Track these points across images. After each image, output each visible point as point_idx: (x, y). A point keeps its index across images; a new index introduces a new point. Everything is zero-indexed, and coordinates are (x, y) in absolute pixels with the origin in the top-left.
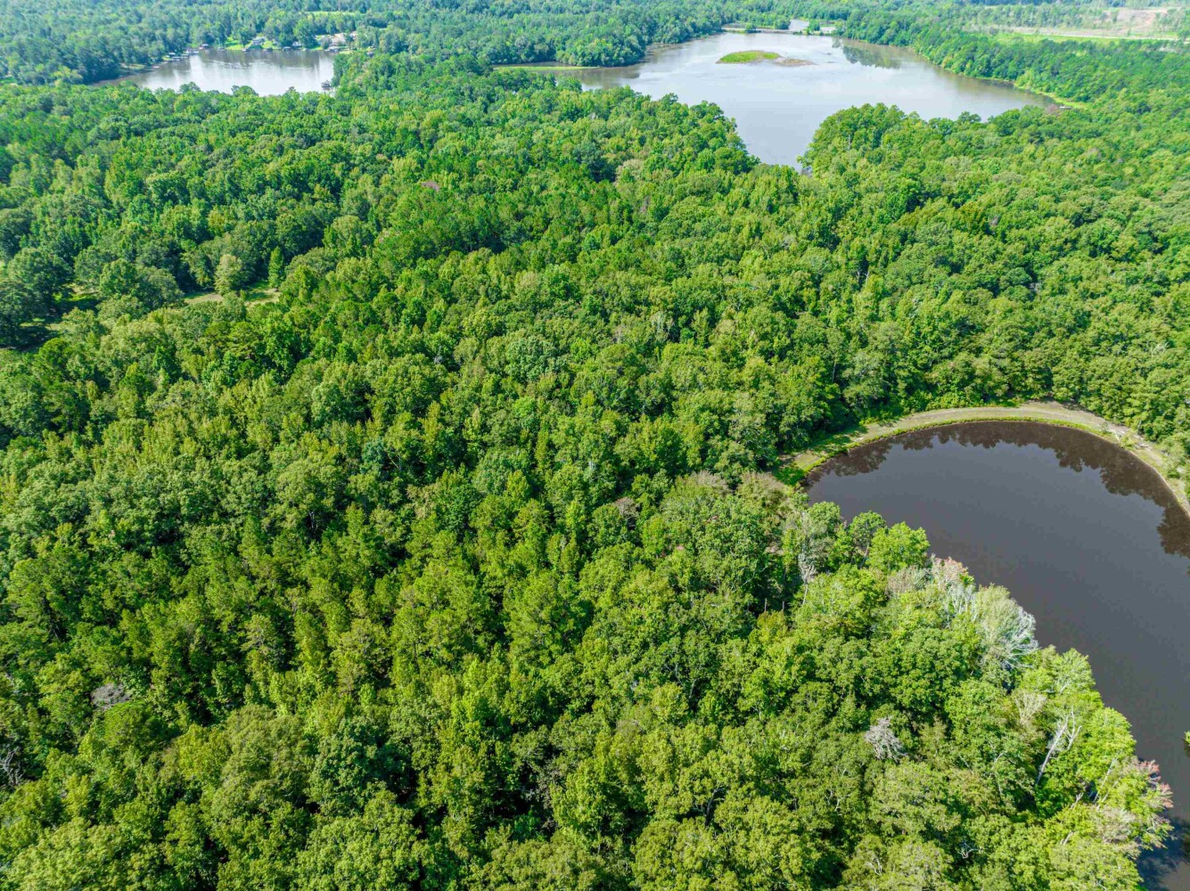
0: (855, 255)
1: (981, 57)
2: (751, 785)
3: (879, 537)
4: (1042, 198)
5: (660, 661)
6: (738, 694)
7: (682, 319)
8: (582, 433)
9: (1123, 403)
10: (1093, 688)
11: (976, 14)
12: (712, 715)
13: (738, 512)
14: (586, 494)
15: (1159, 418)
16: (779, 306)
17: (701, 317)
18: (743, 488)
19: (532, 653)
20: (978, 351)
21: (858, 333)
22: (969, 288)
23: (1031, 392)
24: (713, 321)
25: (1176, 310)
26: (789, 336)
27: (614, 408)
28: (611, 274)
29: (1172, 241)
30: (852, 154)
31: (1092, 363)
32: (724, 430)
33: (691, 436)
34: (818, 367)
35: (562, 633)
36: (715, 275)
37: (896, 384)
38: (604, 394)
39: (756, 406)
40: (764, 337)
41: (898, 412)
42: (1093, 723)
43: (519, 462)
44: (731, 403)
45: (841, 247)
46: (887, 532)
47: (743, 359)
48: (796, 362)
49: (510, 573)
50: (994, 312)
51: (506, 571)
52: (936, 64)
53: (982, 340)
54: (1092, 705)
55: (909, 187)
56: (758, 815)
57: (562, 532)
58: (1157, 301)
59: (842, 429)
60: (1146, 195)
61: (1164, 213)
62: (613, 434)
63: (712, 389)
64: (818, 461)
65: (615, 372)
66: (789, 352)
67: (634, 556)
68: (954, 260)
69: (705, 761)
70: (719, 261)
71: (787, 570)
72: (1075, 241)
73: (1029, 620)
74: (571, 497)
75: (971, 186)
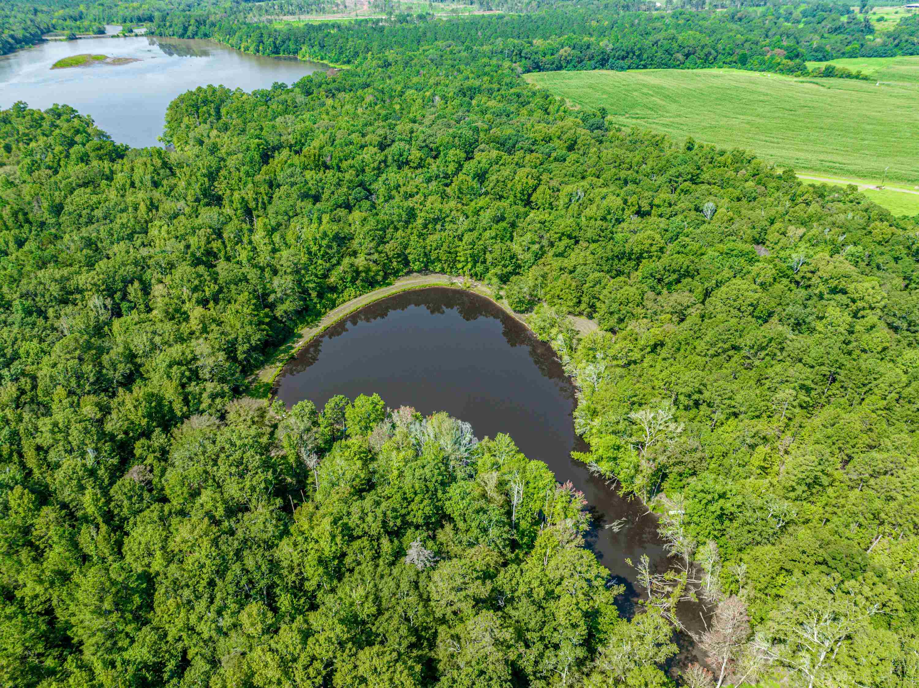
0: (239, 206)
1: (268, 41)
2: (350, 645)
3: (349, 412)
4: (353, 136)
5: (232, 589)
6: (303, 580)
7: (118, 295)
8: (68, 427)
9: (455, 261)
10: (518, 452)
11: (251, 10)
12: (293, 607)
13: (240, 438)
14: (96, 478)
15: (478, 264)
16: (197, 262)
17: (134, 289)
18: (231, 417)
19: (109, 644)
20: (355, 254)
21: (268, 265)
22: (331, 211)
23: (398, 271)
24: (146, 289)
25: (461, 193)
26: (215, 283)
27: (89, 393)
28: (32, 275)
29: (441, 148)
30: (203, 129)
31: (427, 241)
32: (195, 376)
33: (172, 391)
34: (249, 300)
35: (131, 612)
36: (131, 250)
37: (310, 295)
38: (73, 383)
39: (213, 348)
40: (195, 289)
41: (319, 315)
42: (528, 474)
43: (13, 478)
44: (192, 352)
45: (226, 202)
46: (353, 406)
47: (185, 313)
48: (229, 302)
49: (52, 583)
50: (355, 223)
51: (47, 585)
52: (236, 48)
53: (355, 244)
54: (523, 464)
55: (259, 145)
56: (367, 665)
57: (87, 522)
58: (448, 190)
59: (284, 341)
60: (415, 122)
61: (430, 132)
62: (99, 416)
63: (170, 346)
64: (277, 371)
65: (77, 361)
66: (221, 296)
67: (166, 512)
68: (313, 192)
69: (308, 649)
70: (130, 237)
71: (294, 465)
72: (385, 161)
73: (467, 427)
74: (82, 488)
75: (302, 137)
